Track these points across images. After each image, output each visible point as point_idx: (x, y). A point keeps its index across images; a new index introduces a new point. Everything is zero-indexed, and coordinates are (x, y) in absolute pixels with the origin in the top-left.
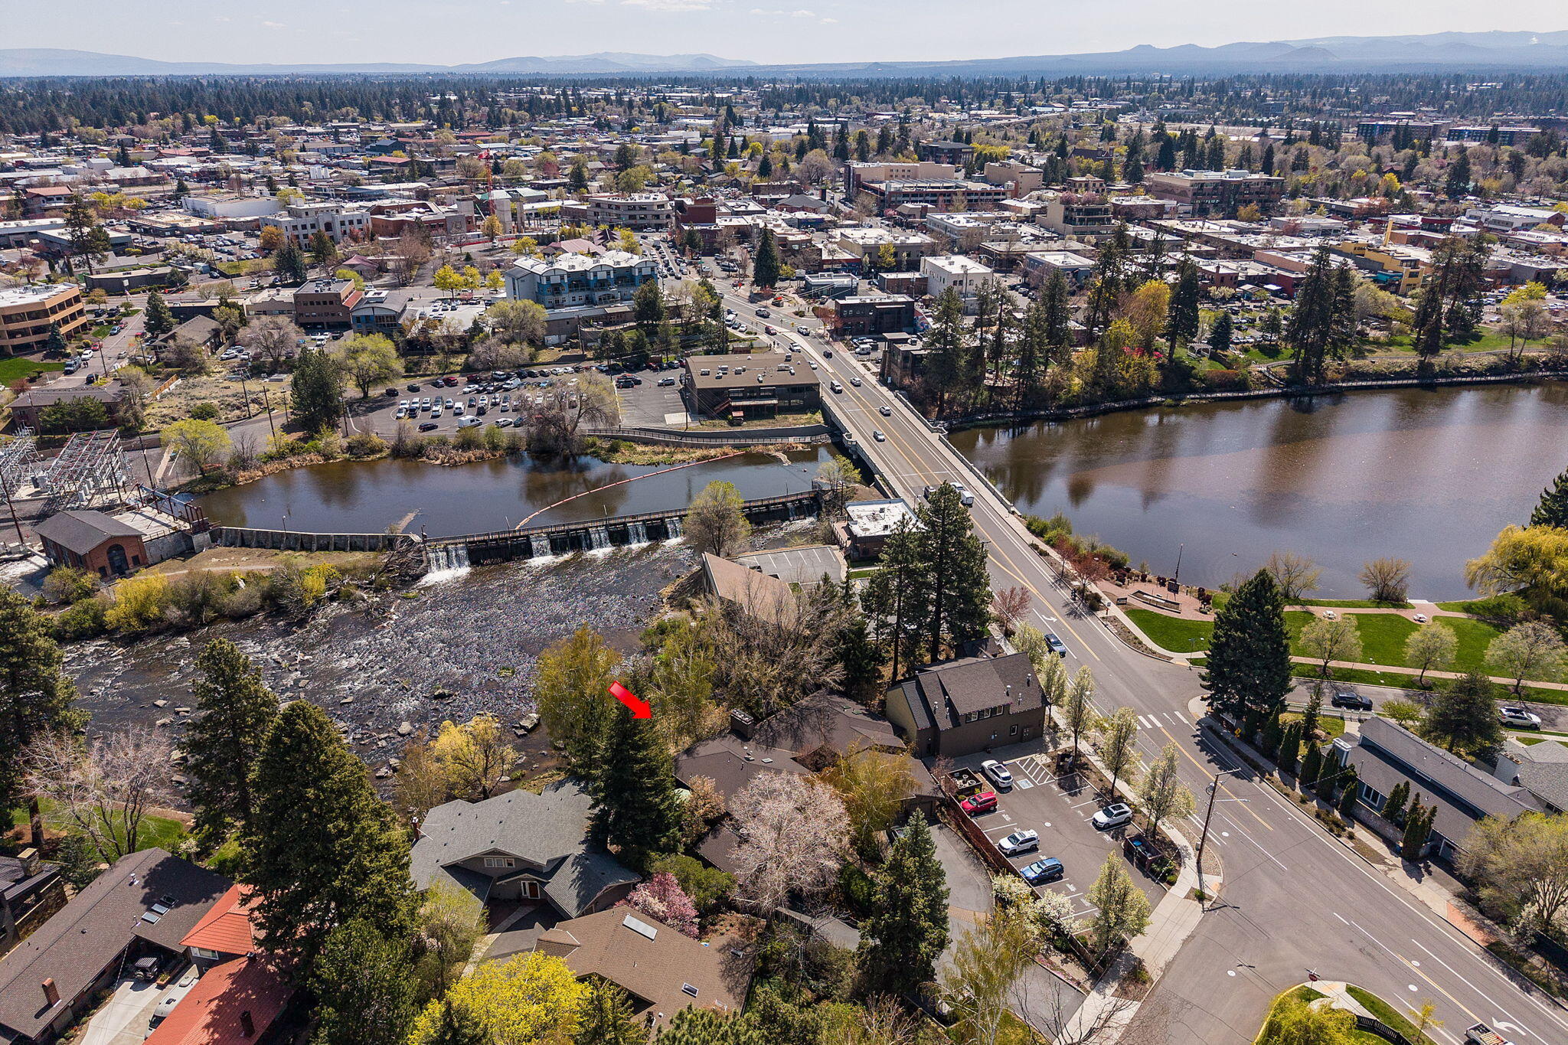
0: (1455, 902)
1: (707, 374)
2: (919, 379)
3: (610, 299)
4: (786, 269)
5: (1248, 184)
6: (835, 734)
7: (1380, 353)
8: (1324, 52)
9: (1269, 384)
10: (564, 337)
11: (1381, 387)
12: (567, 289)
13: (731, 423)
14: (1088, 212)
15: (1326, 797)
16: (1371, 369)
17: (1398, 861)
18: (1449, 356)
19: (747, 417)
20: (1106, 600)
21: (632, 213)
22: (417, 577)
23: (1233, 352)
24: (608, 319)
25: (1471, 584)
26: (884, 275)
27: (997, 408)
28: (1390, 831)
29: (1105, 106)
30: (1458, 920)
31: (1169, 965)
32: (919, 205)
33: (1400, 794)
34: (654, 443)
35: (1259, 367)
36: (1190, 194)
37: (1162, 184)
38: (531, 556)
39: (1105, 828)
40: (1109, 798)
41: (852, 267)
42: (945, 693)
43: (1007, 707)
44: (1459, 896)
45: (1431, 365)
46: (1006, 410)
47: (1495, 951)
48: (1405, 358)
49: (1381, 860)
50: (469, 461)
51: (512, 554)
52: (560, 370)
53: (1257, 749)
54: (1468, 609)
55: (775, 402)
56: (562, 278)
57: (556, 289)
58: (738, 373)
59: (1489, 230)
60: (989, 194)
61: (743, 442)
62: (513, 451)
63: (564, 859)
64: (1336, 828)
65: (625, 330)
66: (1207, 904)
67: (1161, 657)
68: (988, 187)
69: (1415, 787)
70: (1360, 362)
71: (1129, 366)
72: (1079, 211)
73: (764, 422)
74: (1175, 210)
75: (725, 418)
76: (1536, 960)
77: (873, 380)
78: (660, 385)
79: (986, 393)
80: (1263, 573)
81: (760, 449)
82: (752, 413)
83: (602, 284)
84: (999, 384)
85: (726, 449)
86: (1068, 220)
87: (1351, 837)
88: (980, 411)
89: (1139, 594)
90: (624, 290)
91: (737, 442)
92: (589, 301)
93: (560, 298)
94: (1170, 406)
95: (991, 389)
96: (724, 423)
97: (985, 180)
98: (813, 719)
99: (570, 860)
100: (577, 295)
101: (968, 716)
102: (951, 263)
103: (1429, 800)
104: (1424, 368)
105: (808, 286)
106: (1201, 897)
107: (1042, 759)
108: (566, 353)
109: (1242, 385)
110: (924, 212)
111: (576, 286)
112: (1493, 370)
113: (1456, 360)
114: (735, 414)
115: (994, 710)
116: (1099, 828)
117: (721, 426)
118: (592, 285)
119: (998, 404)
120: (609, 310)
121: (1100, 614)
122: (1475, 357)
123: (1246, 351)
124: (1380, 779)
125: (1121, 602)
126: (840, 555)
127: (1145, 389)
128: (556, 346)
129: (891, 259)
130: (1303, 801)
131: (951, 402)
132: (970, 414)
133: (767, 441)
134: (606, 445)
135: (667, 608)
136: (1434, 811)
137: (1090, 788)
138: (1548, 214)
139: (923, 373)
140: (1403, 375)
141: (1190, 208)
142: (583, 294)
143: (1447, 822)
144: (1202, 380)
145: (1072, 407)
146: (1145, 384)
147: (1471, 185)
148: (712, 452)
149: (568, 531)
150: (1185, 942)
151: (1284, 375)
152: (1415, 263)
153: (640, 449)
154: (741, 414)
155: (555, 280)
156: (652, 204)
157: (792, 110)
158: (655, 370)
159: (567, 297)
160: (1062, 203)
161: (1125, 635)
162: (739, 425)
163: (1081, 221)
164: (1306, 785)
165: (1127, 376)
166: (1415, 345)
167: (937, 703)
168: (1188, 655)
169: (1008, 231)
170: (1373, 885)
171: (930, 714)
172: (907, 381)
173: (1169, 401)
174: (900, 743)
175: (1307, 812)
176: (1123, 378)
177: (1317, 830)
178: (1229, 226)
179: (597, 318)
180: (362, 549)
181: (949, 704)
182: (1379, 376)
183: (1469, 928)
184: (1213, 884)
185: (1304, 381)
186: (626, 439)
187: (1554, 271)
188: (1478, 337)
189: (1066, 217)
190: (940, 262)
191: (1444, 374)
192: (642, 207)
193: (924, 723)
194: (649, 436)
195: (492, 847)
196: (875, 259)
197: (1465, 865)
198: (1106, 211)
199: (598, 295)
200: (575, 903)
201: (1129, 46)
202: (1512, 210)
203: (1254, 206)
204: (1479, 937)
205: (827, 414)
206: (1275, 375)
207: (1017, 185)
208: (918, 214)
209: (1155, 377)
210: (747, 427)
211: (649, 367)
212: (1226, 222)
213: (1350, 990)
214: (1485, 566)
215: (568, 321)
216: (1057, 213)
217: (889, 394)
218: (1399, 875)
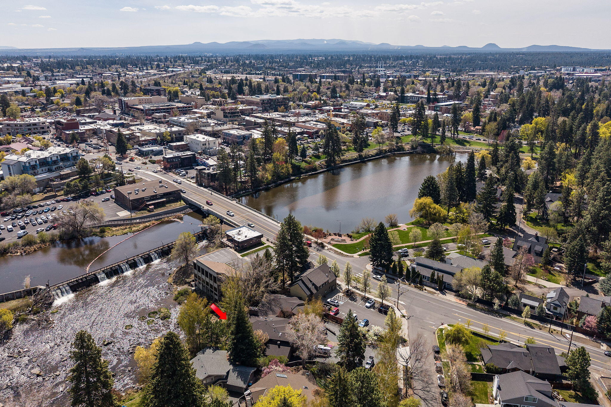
0: (455, 297)
1: (131, 193)
2: (216, 182)
3: (60, 168)
4: (129, 145)
5: (278, 99)
6: (283, 305)
7: (347, 153)
8: (263, 45)
9: (322, 168)
10: (42, 188)
11: (352, 164)
12: (38, 166)
13: (149, 211)
14: (232, 113)
15: (414, 282)
16: (347, 159)
17: (438, 292)
18: (366, 152)
19: (155, 208)
20: (325, 244)
21: (29, 127)
22: (51, 304)
23: (308, 159)
24: (62, 177)
25: (412, 217)
26: (172, 144)
27: (245, 189)
28: (433, 285)
29: (197, 67)
30: (458, 301)
31: (408, 335)
32: (162, 114)
33: (433, 275)
34: (120, 225)
35: (317, 163)
36: (260, 104)
37: (249, 101)
38: (99, 282)
39: (370, 307)
40: (366, 299)
41: (154, 142)
42: (311, 282)
43: (328, 281)
44: (455, 296)
45: (362, 155)
46: (248, 189)
47: (469, 305)
48: (354, 154)
49: (435, 293)
50: (35, 250)
51: (90, 283)
52: (48, 202)
53: (391, 274)
54: (413, 224)
55: (164, 200)
56: (36, 162)
57: (34, 167)
58: (143, 191)
59: (352, 110)
60: (186, 107)
61: (158, 217)
62: (53, 242)
63: (229, 372)
64: (421, 289)
65: (71, 181)
66: (406, 318)
67: (351, 257)
68: (185, 105)
69: (436, 272)
70: (344, 157)
71: (283, 168)
72: (229, 113)
73: (162, 208)
74: (256, 110)
75: (146, 210)
76: (478, 304)
77: (195, 185)
78: (103, 201)
79: (240, 184)
80: (381, 223)
81: (166, 219)
82: (157, 206)
83: (55, 162)
84: (243, 180)
85: (154, 222)
86: (225, 116)
87: (425, 290)
88: (240, 191)
89: (332, 239)
90: (65, 163)
91: (156, 218)
92: (50, 171)
93: (36, 171)
94: (298, 179)
95: (241, 182)
96: (146, 212)
97: (180, 102)
98: (273, 303)
99: (231, 371)
100: (44, 168)
101: (320, 287)
102: (198, 137)
103: (441, 274)
104: (360, 156)
105: (140, 151)
106: (404, 316)
107: (341, 294)
108: (46, 195)
109: (315, 169)
110: (165, 117)
111: (42, 165)
112: (377, 154)
113: (367, 152)
114: (150, 207)
115: (325, 283)
116: (368, 308)
117: (146, 213)
118: (50, 163)
119: (245, 187)
120: (62, 173)
121: (326, 248)
122: (371, 151)
123: (310, 158)
124: (427, 273)
125: (329, 243)
126: (233, 250)
127: (289, 175)
128: (40, 192)
129: (169, 137)
130: (410, 285)
131: (230, 188)
132: (237, 192)
133: (168, 215)
134: (98, 230)
135: (175, 286)
136: (443, 276)
137: (359, 298)
138: (366, 104)
139: (217, 180)
140: (356, 159)
141: (261, 109)
142: (47, 168)
143: (447, 279)
144: (304, 169)
145: (270, 184)
146: (289, 174)
147: (338, 95)
148: (147, 224)
149: (111, 268)
150: (408, 328)
151: (325, 164)
152: (343, 124)
153: (114, 229)
154: (153, 207)
155: (33, 163)
156: (39, 123)
157: (59, 72)
158: (95, 195)
159: (39, 170)
160: (222, 110)
161: (336, 252)
162: (153, 211)
163: (230, 116)
164: (408, 281)
165: (284, 171)
166: (355, 149)
167: (310, 286)
168: (358, 254)
169: (205, 122)
170: (436, 299)
171: (309, 289)
172: (211, 184)
173: (297, 178)
174: (302, 302)
175: (412, 287)
176: (282, 172)
177: (417, 291)
178: (278, 114)
179: (56, 177)
180: (13, 299)
181: (313, 284)
182: (350, 161)
183: (461, 302)
184: (404, 312)
185: (331, 165)
186: (106, 226)
187: (378, 122)
188: (369, 145)
189: (224, 116)
190: (192, 137)
191: (366, 157)
192: (35, 124)
193: (309, 293)
194: (116, 223)
195: (207, 375)
196: (162, 138)
197: (454, 288)
198: (238, 112)
199: (54, 167)
200: (242, 383)
201: (192, 42)
202: (356, 103)
203: (283, 107)
204: (464, 303)
205: (186, 200)
206: (323, 164)
207: (196, 103)
208: (162, 118)
209: (291, 171)
210: (156, 212)
211: (92, 195)
212: (276, 113)
213: (449, 325)
214: (414, 211)
215: (43, 181)
216: (220, 114)
217: (205, 189)
218: (441, 295)
